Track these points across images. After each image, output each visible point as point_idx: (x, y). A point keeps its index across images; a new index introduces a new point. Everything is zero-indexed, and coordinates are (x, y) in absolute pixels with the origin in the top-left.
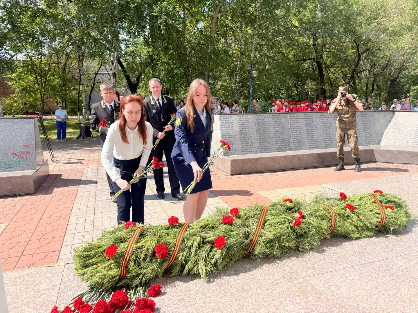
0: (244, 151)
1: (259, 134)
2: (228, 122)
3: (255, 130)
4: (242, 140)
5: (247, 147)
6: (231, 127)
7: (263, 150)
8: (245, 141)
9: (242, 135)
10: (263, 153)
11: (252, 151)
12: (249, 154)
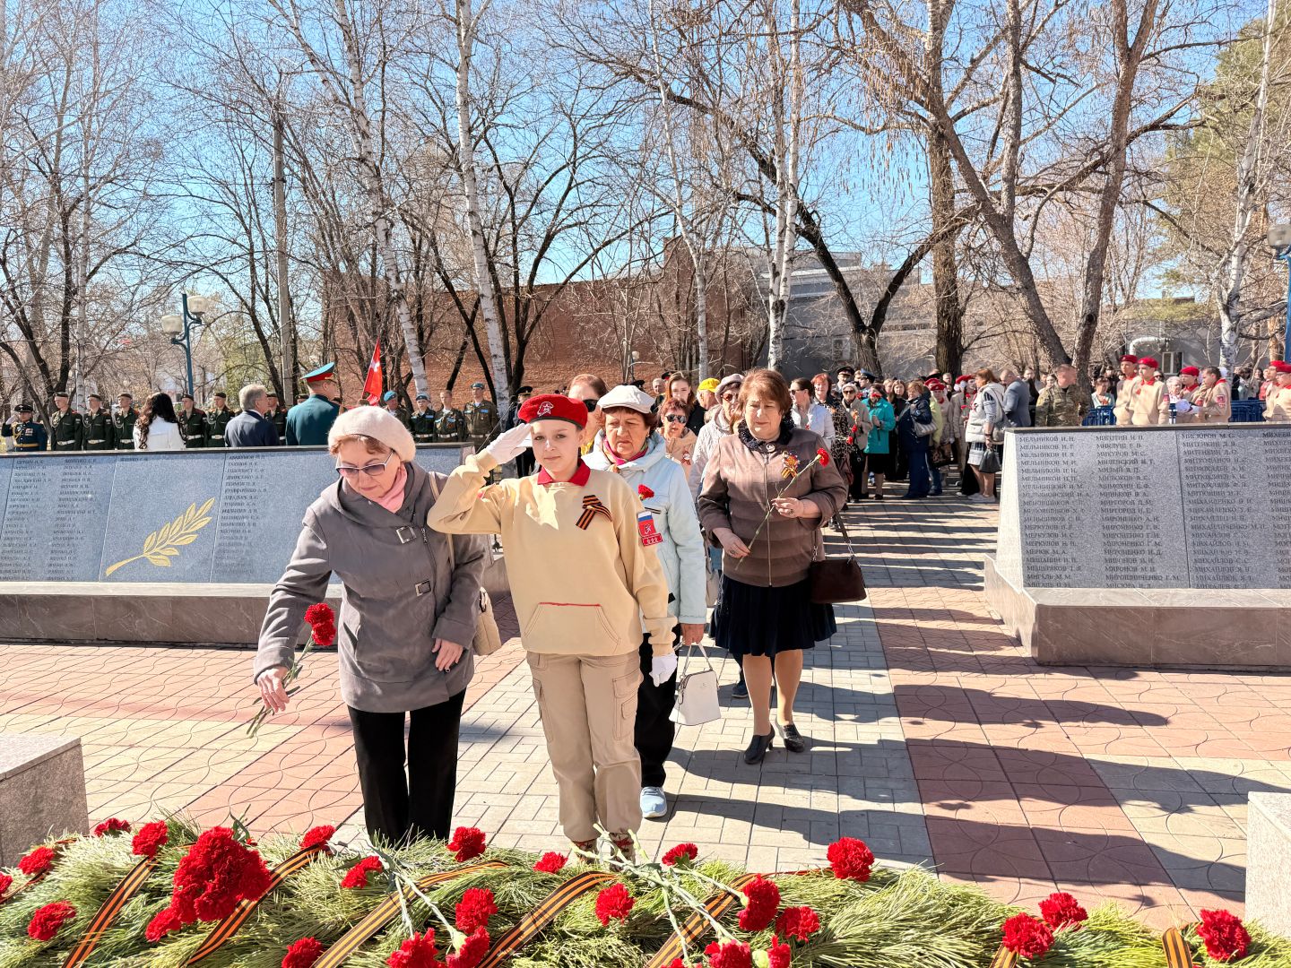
0: (1119, 573)
1: (1197, 511)
2: (1051, 459)
3: (1176, 493)
4: (1112, 531)
5: (1134, 560)
6: (1066, 479)
7: (1208, 574)
8: (1124, 536)
9: (1112, 511)
10: (1210, 587)
11: (1155, 578)
12: (1141, 586)
